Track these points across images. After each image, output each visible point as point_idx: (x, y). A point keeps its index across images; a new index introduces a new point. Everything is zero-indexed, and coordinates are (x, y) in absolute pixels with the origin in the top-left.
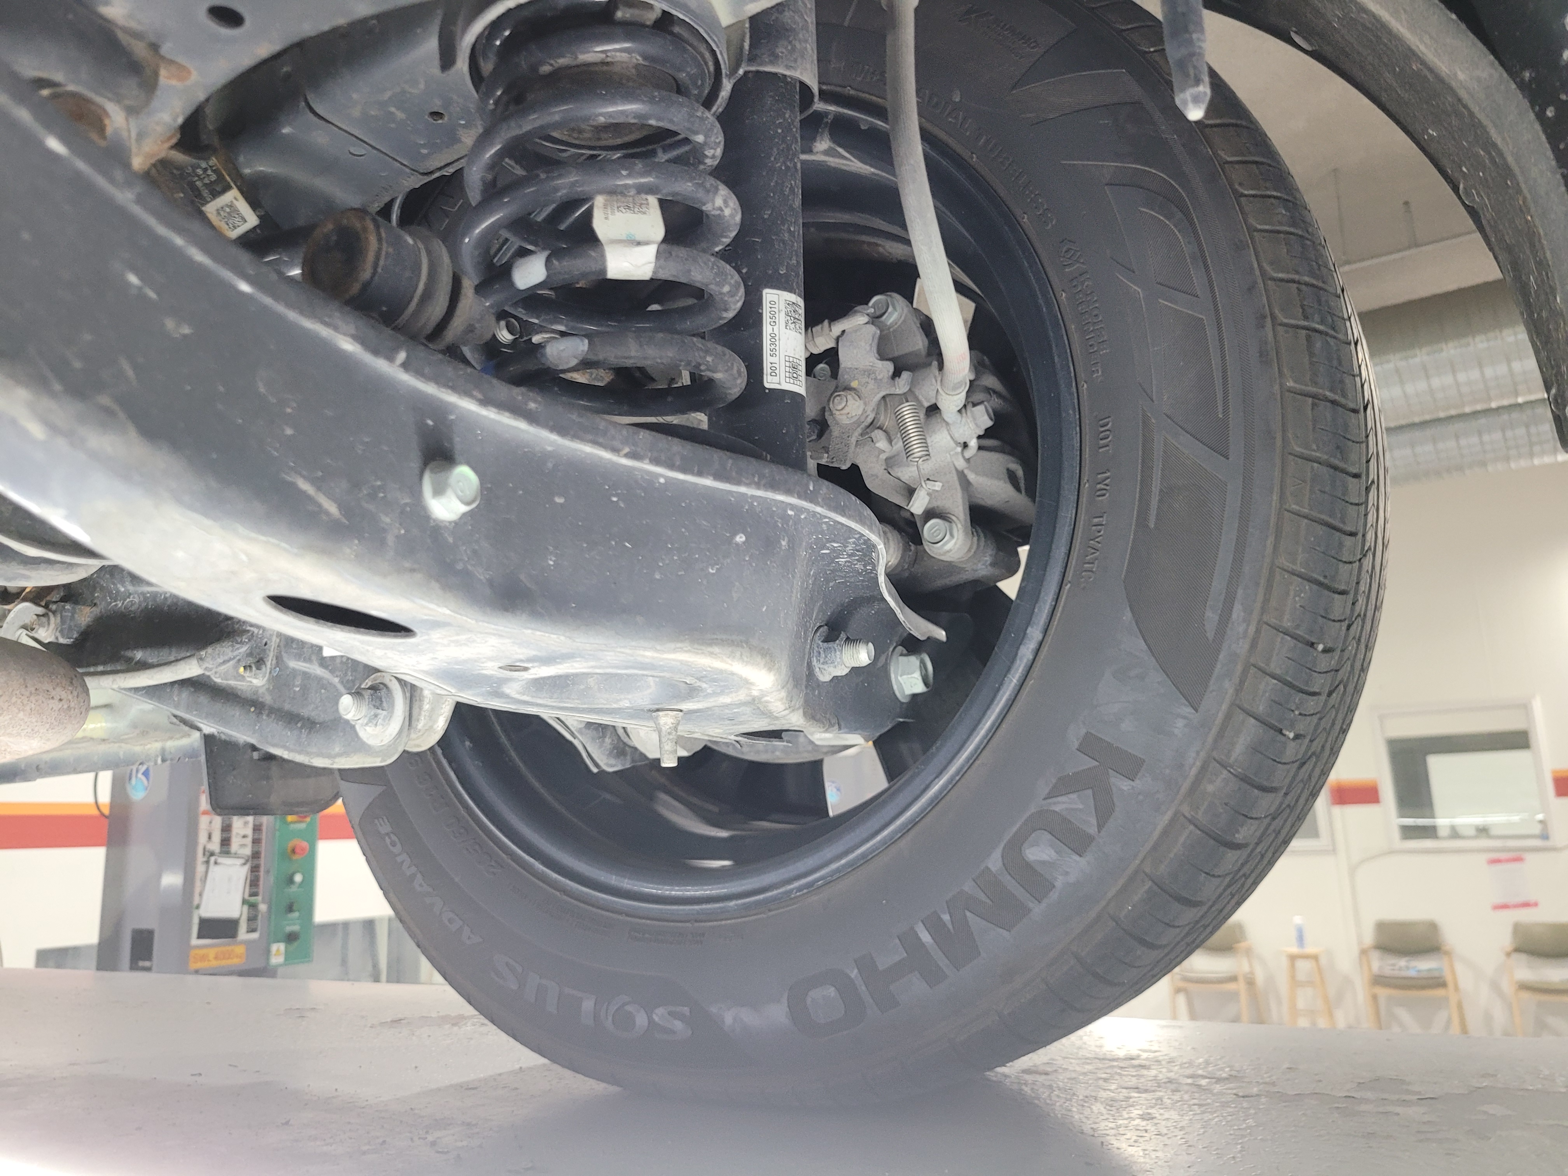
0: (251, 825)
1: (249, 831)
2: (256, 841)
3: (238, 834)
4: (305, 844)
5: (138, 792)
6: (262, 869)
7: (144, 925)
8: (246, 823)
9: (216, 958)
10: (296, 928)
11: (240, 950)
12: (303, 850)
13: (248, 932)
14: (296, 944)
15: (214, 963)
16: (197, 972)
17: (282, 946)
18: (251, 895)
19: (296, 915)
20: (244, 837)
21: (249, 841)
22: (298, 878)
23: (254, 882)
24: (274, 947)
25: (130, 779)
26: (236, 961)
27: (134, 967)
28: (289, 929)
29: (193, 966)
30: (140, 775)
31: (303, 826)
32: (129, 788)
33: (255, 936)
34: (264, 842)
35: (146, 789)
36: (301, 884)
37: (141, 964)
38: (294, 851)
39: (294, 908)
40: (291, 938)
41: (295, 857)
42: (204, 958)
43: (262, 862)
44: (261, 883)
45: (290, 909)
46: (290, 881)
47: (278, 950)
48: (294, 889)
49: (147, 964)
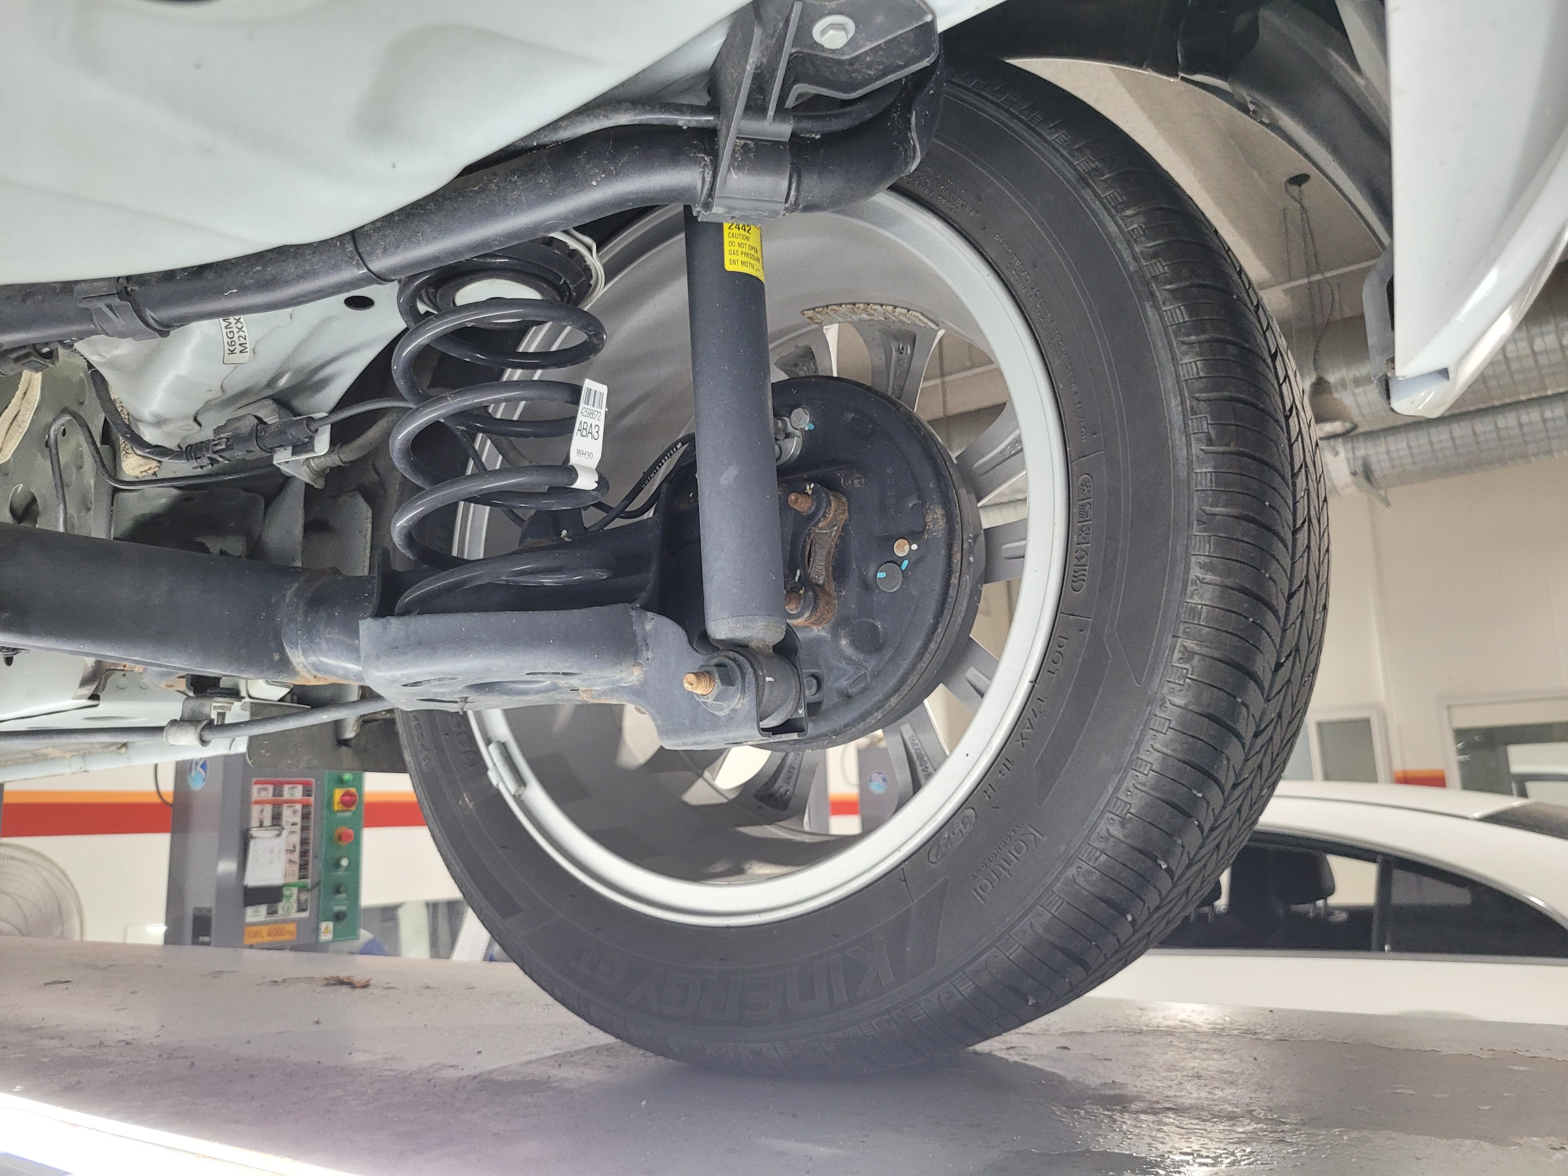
0: (299, 814)
1: (298, 819)
2: (304, 829)
3: (287, 822)
4: (351, 831)
5: (197, 784)
6: (311, 854)
7: (203, 905)
8: (295, 812)
9: (269, 934)
10: (343, 908)
11: (291, 927)
12: (349, 836)
13: (298, 911)
14: (343, 923)
15: (267, 939)
16: (251, 947)
17: (330, 925)
18: (301, 878)
19: (343, 896)
20: (293, 824)
21: (298, 828)
22: (344, 862)
23: (303, 866)
24: (323, 925)
25: (191, 770)
26: (287, 937)
27: (195, 942)
28: (337, 909)
29: (248, 941)
30: (199, 768)
31: (348, 814)
32: (190, 780)
33: (305, 915)
34: (312, 828)
35: (204, 780)
36: (347, 868)
37: (202, 939)
38: (340, 838)
39: (341, 890)
40: (338, 917)
41: (343, 843)
42: (257, 934)
43: (311, 847)
44: (310, 867)
45: (338, 890)
46: (337, 865)
47: (327, 928)
48: (340, 872)
49: (206, 939)
